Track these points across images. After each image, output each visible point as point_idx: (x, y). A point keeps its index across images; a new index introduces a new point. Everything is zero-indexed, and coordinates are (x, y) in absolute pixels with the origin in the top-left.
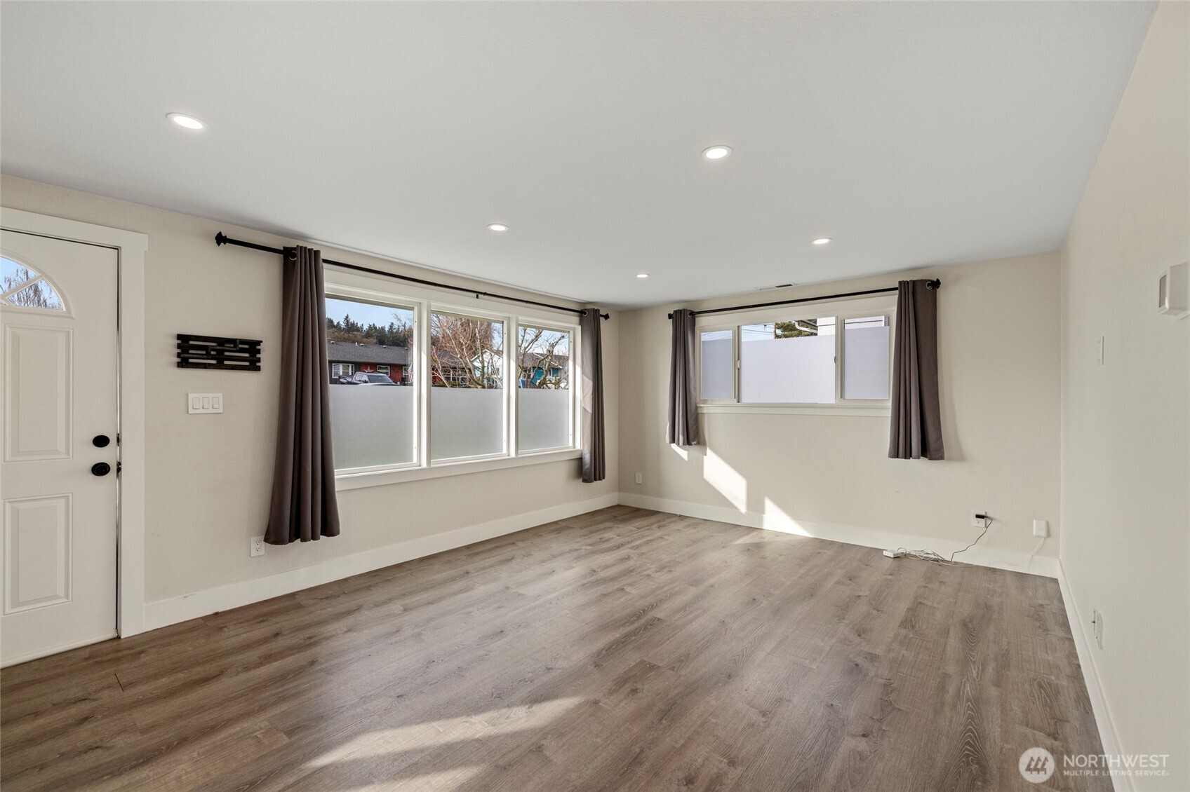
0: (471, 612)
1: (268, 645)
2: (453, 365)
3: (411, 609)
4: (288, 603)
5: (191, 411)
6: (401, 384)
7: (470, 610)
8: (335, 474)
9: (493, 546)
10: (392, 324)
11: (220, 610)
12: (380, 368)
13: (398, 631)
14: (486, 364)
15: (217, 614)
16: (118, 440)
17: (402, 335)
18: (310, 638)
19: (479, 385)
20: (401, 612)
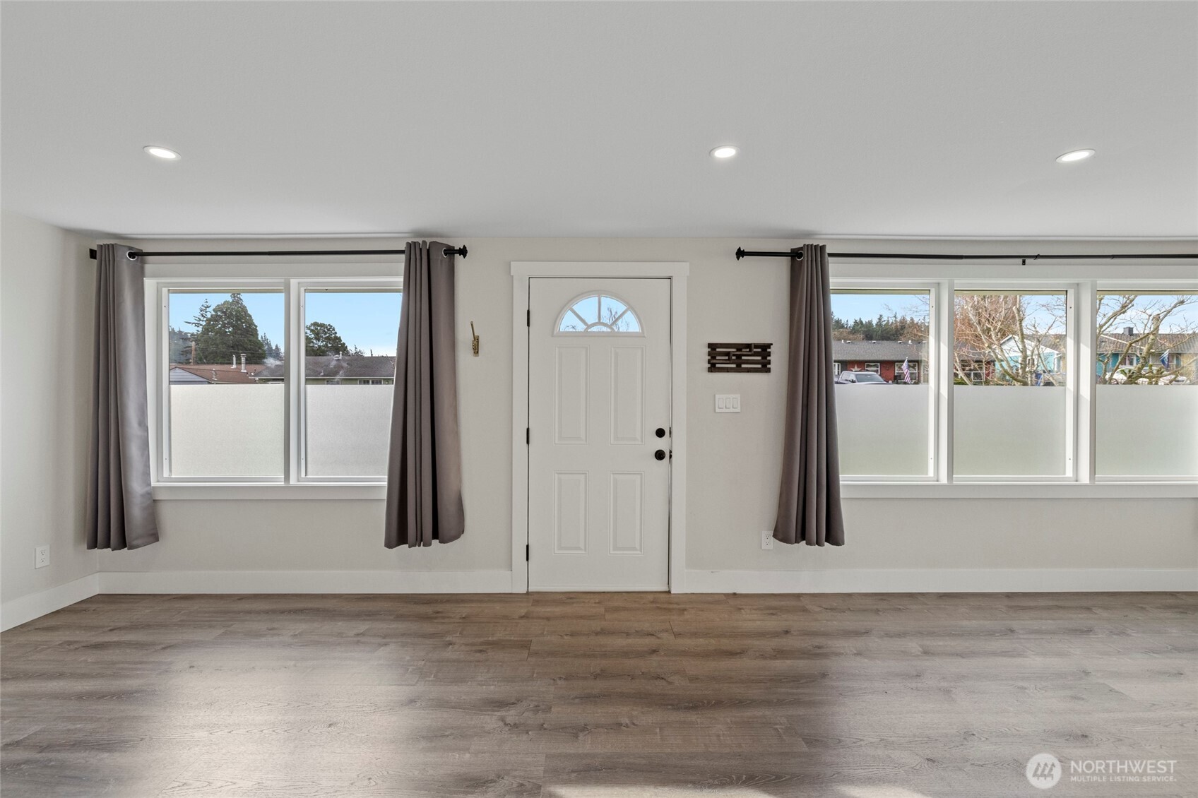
0: (1026, 688)
1: (779, 640)
2: (976, 357)
3: (933, 654)
4: (793, 603)
5: (717, 410)
6: (893, 383)
7: (1025, 684)
8: (840, 479)
9: (1051, 603)
10: (881, 316)
11: (738, 592)
12: (868, 366)
13: (918, 676)
14: (1029, 353)
15: (735, 594)
16: (670, 433)
17: (893, 326)
18: (819, 647)
19: (1018, 381)
20: (919, 653)
